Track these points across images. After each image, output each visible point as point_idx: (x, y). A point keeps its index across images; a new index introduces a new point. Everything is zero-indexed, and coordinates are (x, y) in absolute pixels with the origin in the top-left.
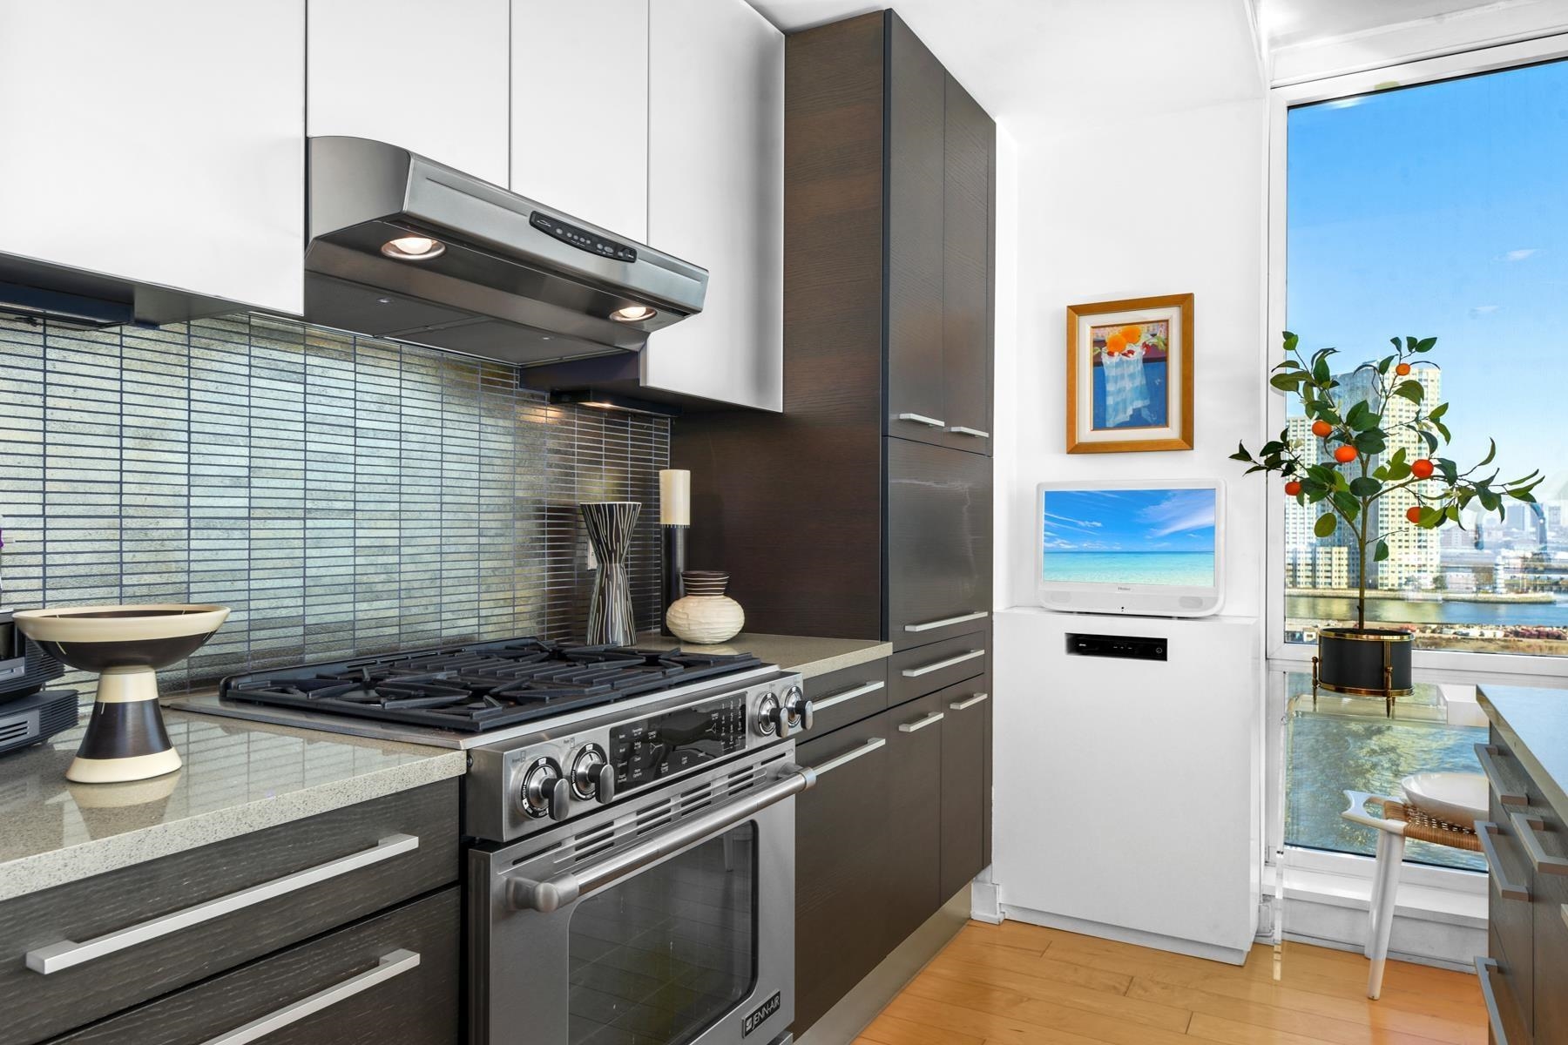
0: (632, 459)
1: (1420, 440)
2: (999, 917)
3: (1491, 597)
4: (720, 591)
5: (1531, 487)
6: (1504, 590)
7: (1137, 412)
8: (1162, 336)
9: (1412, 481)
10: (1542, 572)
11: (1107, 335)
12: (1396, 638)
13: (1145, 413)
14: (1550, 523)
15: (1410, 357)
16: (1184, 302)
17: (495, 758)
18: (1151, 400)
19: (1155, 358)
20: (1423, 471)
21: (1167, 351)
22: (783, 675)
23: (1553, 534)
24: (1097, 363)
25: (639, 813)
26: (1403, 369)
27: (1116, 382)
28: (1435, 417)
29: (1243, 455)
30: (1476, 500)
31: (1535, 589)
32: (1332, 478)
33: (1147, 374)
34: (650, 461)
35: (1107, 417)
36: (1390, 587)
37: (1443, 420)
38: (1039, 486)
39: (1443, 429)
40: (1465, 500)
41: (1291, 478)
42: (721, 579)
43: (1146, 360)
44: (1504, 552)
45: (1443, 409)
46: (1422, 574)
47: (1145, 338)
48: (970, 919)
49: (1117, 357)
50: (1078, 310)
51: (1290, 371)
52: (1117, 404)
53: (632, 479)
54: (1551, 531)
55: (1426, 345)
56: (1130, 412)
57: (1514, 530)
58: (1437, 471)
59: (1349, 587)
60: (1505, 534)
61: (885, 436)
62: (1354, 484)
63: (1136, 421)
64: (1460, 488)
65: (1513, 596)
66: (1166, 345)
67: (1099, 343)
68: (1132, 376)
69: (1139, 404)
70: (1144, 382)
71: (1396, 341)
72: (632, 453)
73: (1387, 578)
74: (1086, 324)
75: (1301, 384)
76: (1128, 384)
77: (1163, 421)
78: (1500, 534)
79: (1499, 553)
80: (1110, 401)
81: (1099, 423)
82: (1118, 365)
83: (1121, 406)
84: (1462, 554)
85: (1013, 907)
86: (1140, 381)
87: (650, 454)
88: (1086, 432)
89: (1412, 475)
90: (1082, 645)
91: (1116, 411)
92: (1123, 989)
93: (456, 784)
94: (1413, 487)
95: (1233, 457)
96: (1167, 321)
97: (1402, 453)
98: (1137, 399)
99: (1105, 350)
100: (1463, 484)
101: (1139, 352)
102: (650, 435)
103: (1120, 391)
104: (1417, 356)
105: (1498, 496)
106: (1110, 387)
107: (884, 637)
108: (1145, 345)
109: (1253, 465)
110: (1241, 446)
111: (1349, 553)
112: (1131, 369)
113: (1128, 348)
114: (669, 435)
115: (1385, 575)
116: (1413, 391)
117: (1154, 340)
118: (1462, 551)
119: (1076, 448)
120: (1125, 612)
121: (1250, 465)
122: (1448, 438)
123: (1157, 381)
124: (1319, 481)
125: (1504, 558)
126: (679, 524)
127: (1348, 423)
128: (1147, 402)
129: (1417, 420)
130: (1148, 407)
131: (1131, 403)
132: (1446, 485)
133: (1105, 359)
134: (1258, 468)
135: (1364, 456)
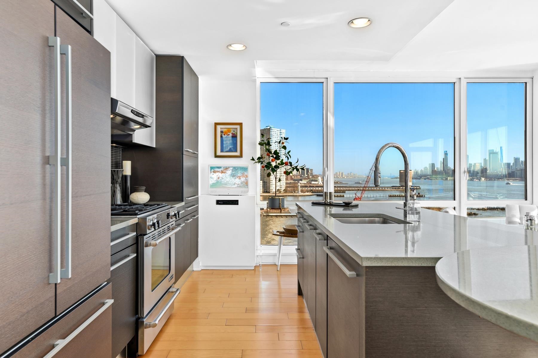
0: (115, 158)
1: (286, 157)
2: (200, 269)
3: (297, 194)
4: (144, 191)
5: (304, 167)
6: (300, 192)
7: (230, 148)
8: (236, 132)
9: (285, 166)
10: (309, 187)
11: (224, 130)
12: (282, 197)
13: (232, 149)
14: (310, 174)
15: (284, 141)
16: (241, 124)
17: (145, 219)
18: (234, 146)
19: (234, 136)
20: (286, 164)
21: (237, 135)
22: (171, 207)
23: (311, 177)
24: (221, 137)
25: (158, 232)
26: (283, 143)
27: (226, 141)
28: (288, 153)
29: (253, 159)
30: (295, 170)
31: (307, 192)
32: (271, 165)
33: (233, 140)
34: (117, 158)
35: (224, 149)
36: (273, 192)
37: (290, 154)
38: (209, 166)
39: (290, 155)
40: (293, 170)
41: (262, 165)
42: (144, 188)
43: (232, 137)
44: (300, 182)
45: (289, 152)
46: (281, 189)
47: (232, 132)
48: (193, 271)
49: (226, 136)
50: (216, 124)
51: (263, 142)
52: (226, 146)
53: (115, 163)
54: (311, 176)
55: (287, 139)
56: (229, 148)
57: (302, 175)
58: (289, 164)
59: (263, 193)
60: (300, 177)
61: (183, 154)
62: (275, 166)
63: (230, 151)
64: (293, 167)
65: (302, 194)
66: (237, 134)
67: (222, 132)
68: (229, 140)
69: (231, 147)
70: (232, 142)
71: (282, 138)
72: (115, 156)
73: (272, 190)
74: (219, 127)
75: (264, 145)
76: (228, 142)
77: (236, 151)
78: (299, 177)
79: (299, 182)
80: (224, 146)
81: (222, 151)
82: (226, 137)
83: (227, 147)
84: (291, 182)
85: (203, 266)
86: (231, 141)
87: (117, 156)
88: (219, 153)
89: (284, 164)
90: (219, 202)
91: (226, 148)
92: (231, 277)
93: (136, 224)
94: (285, 167)
95: (251, 160)
96: (237, 128)
97: (282, 160)
98: (230, 146)
99: (223, 134)
100: (293, 166)
101: (231, 135)
102: (117, 152)
103: (227, 143)
104: (285, 141)
105: (299, 169)
106: (224, 142)
107: (182, 201)
108: (232, 133)
109: (255, 162)
110: (253, 157)
111: (263, 182)
112: (229, 139)
113: (228, 134)
114: (121, 151)
115: (272, 189)
116: (284, 148)
117: (234, 132)
118: (290, 182)
119: (216, 156)
120: (229, 194)
121: (254, 162)
122: (290, 157)
123: (235, 142)
124: (268, 165)
125: (300, 183)
126: (128, 174)
127: (273, 154)
128: (233, 146)
129: (285, 153)
130: (233, 148)
131: (229, 147)
132: (290, 167)
133: (223, 136)
134: (256, 162)
135: (276, 160)
